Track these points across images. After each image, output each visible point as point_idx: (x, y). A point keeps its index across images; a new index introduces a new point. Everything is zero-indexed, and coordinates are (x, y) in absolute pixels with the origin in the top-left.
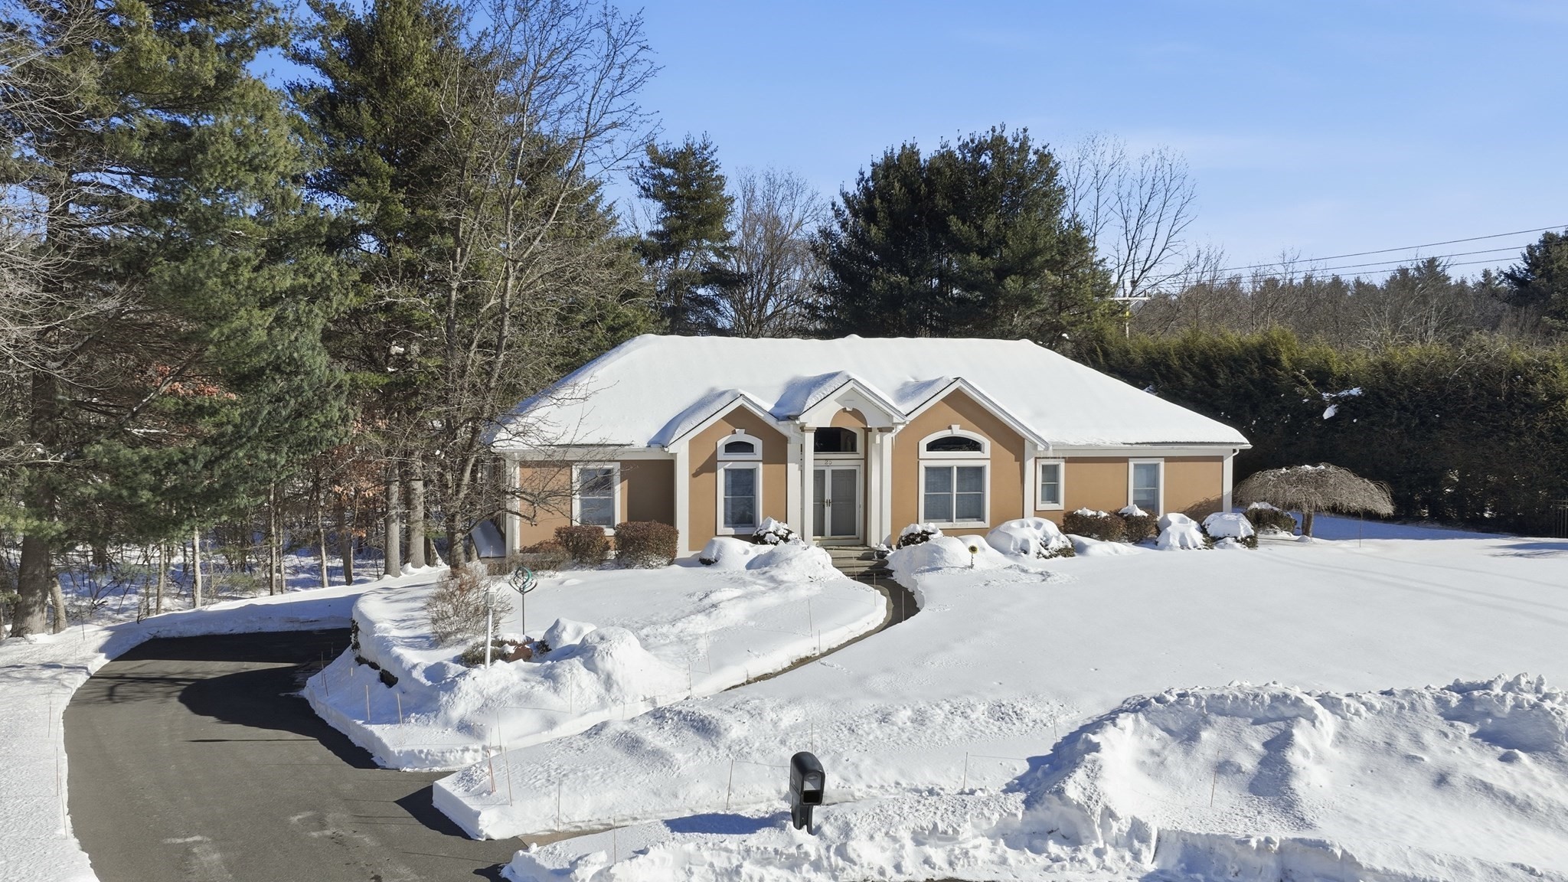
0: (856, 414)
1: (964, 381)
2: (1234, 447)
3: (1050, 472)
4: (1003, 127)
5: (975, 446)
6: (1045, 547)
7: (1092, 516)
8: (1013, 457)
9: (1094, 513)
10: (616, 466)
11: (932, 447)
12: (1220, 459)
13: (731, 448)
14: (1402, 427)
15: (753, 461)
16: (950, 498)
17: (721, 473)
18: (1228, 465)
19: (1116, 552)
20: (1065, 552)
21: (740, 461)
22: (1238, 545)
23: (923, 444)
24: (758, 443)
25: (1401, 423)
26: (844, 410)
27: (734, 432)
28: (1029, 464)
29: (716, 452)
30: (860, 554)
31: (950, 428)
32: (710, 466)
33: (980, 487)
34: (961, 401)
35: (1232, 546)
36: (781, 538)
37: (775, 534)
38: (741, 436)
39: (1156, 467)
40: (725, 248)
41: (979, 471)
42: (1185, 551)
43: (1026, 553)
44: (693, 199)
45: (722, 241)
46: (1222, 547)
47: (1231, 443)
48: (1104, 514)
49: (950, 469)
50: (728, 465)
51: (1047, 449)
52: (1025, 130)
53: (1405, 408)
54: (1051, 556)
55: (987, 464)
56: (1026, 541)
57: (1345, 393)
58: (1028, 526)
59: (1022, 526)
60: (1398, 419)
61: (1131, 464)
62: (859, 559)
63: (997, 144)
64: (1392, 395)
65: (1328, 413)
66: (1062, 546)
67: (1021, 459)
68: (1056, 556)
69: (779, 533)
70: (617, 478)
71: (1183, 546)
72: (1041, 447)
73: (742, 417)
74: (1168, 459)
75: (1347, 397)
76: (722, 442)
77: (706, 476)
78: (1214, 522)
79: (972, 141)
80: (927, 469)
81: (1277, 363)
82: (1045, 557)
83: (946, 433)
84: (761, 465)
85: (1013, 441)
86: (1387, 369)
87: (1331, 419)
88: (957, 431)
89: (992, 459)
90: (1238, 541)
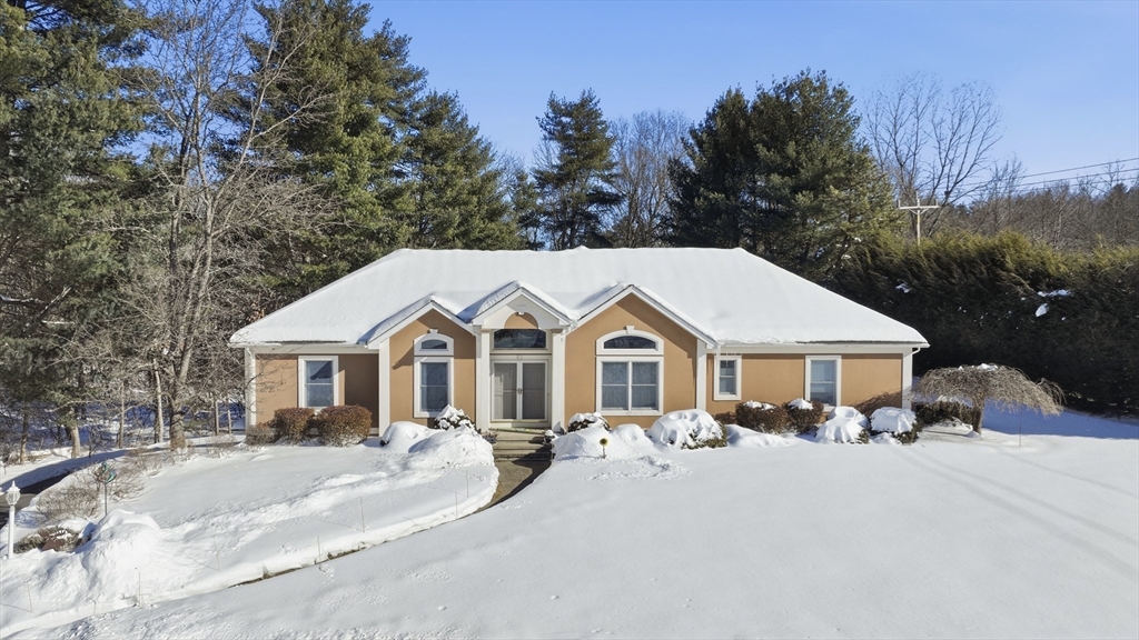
0: (527, 317)
1: (636, 288)
2: (915, 346)
3: (728, 366)
4: (809, 70)
5: (649, 344)
6: (693, 437)
7: (758, 408)
8: (686, 354)
9: (759, 405)
10: (335, 360)
11: (610, 344)
12: (900, 356)
13: (427, 345)
14: (1104, 326)
15: (448, 357)
16: (626, 389)
17: (418, 366)
18: (908, 362)
19: (767, 443)
20: (713, 443)
21: (435, 357)
22: (893, 440)
23: (601, 342)
24: (450, 341)
25: (1103, 323)
26: (517, 314)
27: (429, 332)
28: (702, 361)
29: (413, 348)
30: (531, 437)
31: (625, 328)
32: (408, 360)
33: (654, 379)
34: (634, 304)
35: (887, 441)
36: (452, 423)
37: (448, 420)
38: (435, 335)
39: (833, 363)
40: (612, 176)
41: (654, 365)
42: (839, 445)
43: (672, 443)
44: (584, 139)
45: (608, 169)
46: (877, 442)
47: (908, 343)
48: (768, 407)
49: (625, 364)
50: (424, 360)
51: (716, 347)
52: (824, 72)
53: (1106, 309)
54: (696, 447)
55: (661, 361)
56: (674, 432)
57: (1054, 293)
58: (686, 417)
59: (680, 418)
60: (1101, 318)
61: (808, 360)
62: (530, 442)
63: (802, 85)
64: (1093, 295)
65: (1041, 311)
66: (711, 436)
67: (693, 355)
68: (703, 446)
69: (452, 419)
70: (335, 366)
71: (838, 439)
72: (710, 346)
73: (434, 319)
74: (845, 356)
75: (1055, 297)
76: (418, 340)
77: (403, 368)
78: (881, 417)
79: (785, 83)
80: (605, 364)
81: (1002, 266)
82: (690, 448)
83: (622, 333)
84: (452, 359)
85: (685, 340)
86: (1093, 272)
87: (1042, 317)
88: (632, 331)
89: (667, 355)
90: (894, 437)
